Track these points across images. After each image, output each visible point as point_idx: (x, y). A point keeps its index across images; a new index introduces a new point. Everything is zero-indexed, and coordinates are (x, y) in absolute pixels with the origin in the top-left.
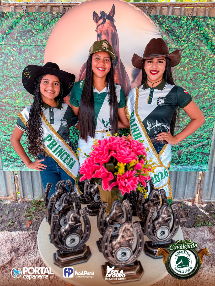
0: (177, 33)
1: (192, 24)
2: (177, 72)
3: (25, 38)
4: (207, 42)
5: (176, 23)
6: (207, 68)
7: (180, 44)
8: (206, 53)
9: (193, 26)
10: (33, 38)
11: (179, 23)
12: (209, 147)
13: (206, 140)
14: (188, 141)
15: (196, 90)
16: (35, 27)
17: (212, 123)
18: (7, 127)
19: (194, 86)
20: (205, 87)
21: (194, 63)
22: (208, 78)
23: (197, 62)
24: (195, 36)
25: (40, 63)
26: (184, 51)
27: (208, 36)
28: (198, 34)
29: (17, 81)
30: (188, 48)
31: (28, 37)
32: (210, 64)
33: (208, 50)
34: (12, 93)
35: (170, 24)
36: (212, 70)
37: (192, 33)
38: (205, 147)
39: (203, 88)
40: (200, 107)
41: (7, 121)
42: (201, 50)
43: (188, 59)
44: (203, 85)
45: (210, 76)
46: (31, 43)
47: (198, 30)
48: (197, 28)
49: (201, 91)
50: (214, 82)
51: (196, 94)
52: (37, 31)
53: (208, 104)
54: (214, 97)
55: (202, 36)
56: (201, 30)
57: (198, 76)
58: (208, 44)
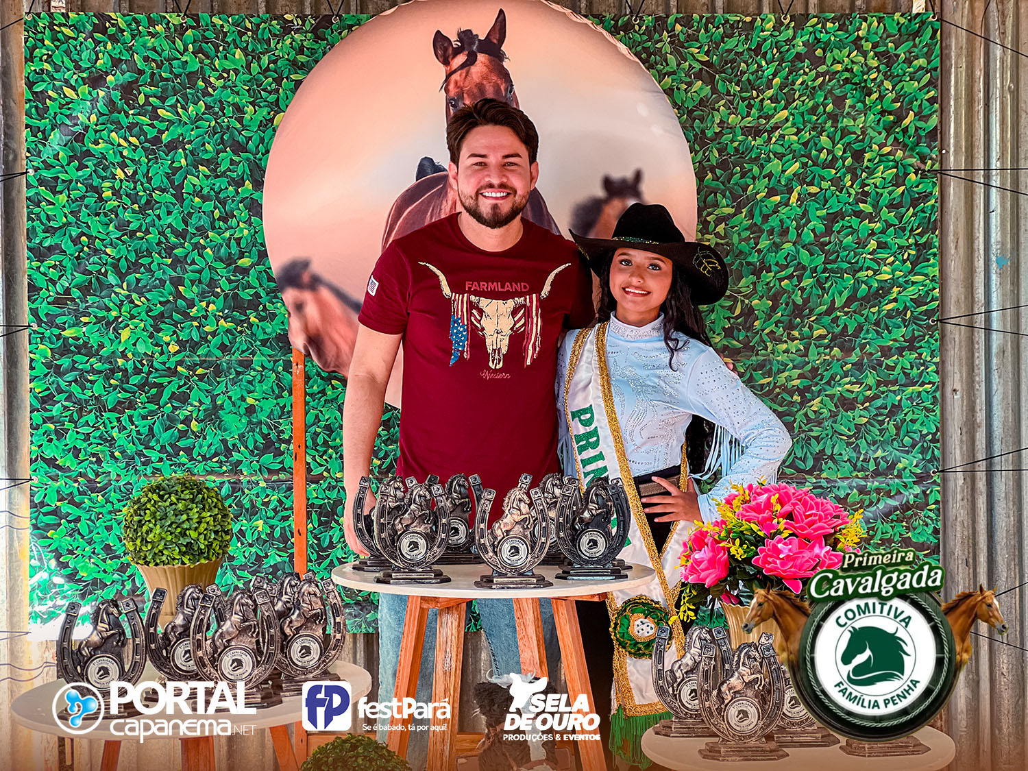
0: (743, 73)
1: (799, 42)
2: (761, 211)
3: (177, 100)
4: (864, 102)
5: (739, 41)
6: (874, 192)
7: (761, 109)
8: (864, 139)
9: (800, 48)
10: (208, 99)
11: (747, 39)
12: (931, 514)
13: (915, 483)
14: (835, 490)
15: (842, 277)
16: (217, 62)
17: (928, 410)
18: (68, 441)
19: (835, 261)
20: (879, 264)
21: (823, 178)
22: (883, 232)
23: (834, 171)
24: (814, 80)
25: (227, 188)
26: (777, 134)
27: (866, 81)
28: (823, 75)
29: (132, 258)
30: (794, 125)
31: (189, 96)
32: (884, 179)
33: (870, 130)
34: (106, 300)
35: (715, 43)
36: (899, 199)
37: (802, 71)
38: (916, 514)
39: (868, 269)
40: (868, 343)
41: (71, 415)
42: (843, 130)
43: (798, 164)
44: (869, 256)
45: (891, 225)
46: (198, 118)
47: (822, 60)
48: (819, 52)
49: (863, 282)
50: (911, 245)
51: (846, 294)
52: (223, 77)
53: (899, 333)
54: (918, 302)
55: (839, 81)
56: (834, 59)
57: (843, 226)
58: (867, 109)
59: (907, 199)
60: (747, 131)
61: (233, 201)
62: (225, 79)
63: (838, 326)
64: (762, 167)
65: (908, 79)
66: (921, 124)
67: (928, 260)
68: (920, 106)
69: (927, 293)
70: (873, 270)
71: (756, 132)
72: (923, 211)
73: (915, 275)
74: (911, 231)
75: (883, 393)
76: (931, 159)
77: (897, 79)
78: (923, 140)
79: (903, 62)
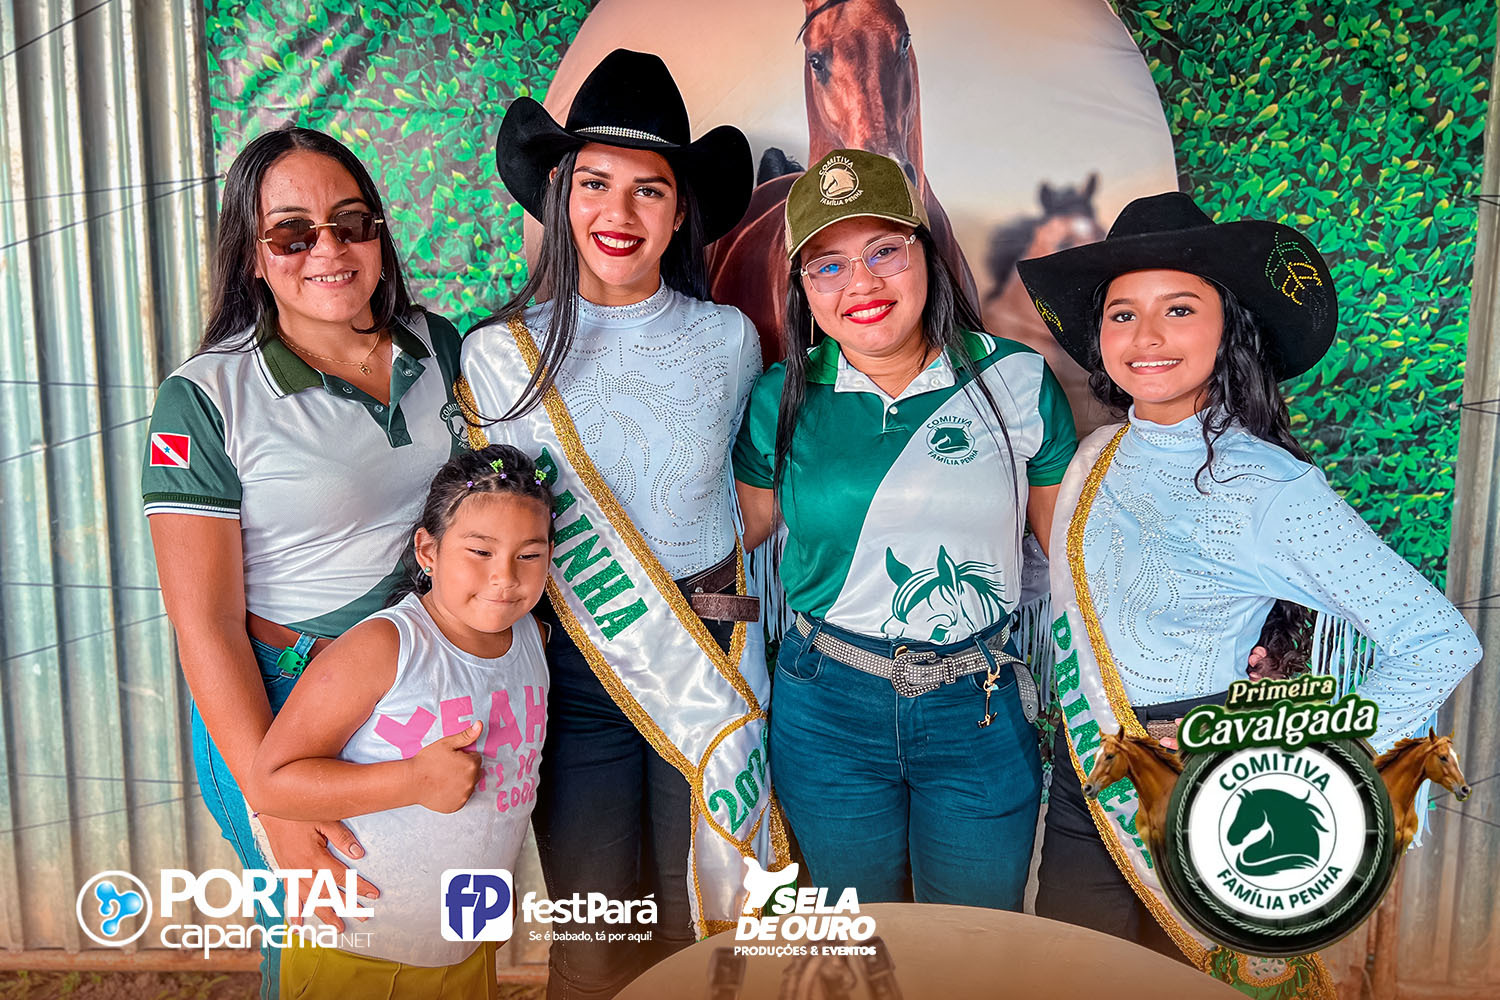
0: (1219, 48)
1: (1300, 4)
3: (421, 76)
4: (1387, 94)
6: (1389, 225)
7: (1241, 103)
8: (1381, 149)
9: (1303, 14)
10: (463, 75)
16: (475, 21)
17: (1434, 525)
20: (1387, 326)
21: (1319, 203)
22: (1397, 281)
23: (1336, 194)
24: (1318, 61)
25: (491, 204)
26: (1260, 138)
27: (1389, 64)
28: (1333, 53)
30: (1285, 126)
31: (437, 70)
32: (1405, 206)
33: (1391, 136)
36: (1423, 236)
37: (1302, 48)
39: (1372, 332)
40: (1363, 435)
42: (1353, 135)
43: (1286, 183)
44: (1375, 315)
45: (1408, 272)
46: (451, 100)
47: (1332, 32)
48: (1329, 20)
49: (1362, 350)
50: (1433, 301)
51: (1338, 367)
52: (484, 43)
53: (1409, 420)
54: (1436, 379)
55: (1354, 63)
56: (1350, 31)
57: (1342, 272)
58: (1392, 104)
59: (1434, 234)
60: (1218, 133)
61: (501, 222)
62: (487, 45)
63: (1323, 411)
64: (1236, 186)
65: (1449, 63)
66: (1462, 129)
67: (1455, 322)
68: (1463, 103)
69: (1449, 368)
70: (1378, 334)
71: (1230, 134)
72: (1455, 254)
73: (1436, 341)
74: (1436, 280)
75: (1376, 502)
76: (1473, 179)
77: (1432, 63)
78: (1464, 152)
79: (1446, 38)
